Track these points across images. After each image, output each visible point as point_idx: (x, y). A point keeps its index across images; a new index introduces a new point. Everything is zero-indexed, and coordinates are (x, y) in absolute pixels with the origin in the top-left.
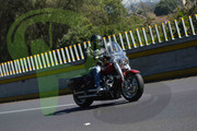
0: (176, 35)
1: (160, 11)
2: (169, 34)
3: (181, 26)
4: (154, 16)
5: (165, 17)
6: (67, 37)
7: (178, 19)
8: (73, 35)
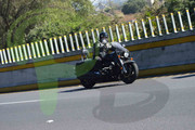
0: (142, 34)
1: (127, 10)
2: (135, 34)
3: (148, 26)
4: (122, 15)
5: (133, 16)
6: (33, 32)
7: (145, 18)
8: (40, 30)
